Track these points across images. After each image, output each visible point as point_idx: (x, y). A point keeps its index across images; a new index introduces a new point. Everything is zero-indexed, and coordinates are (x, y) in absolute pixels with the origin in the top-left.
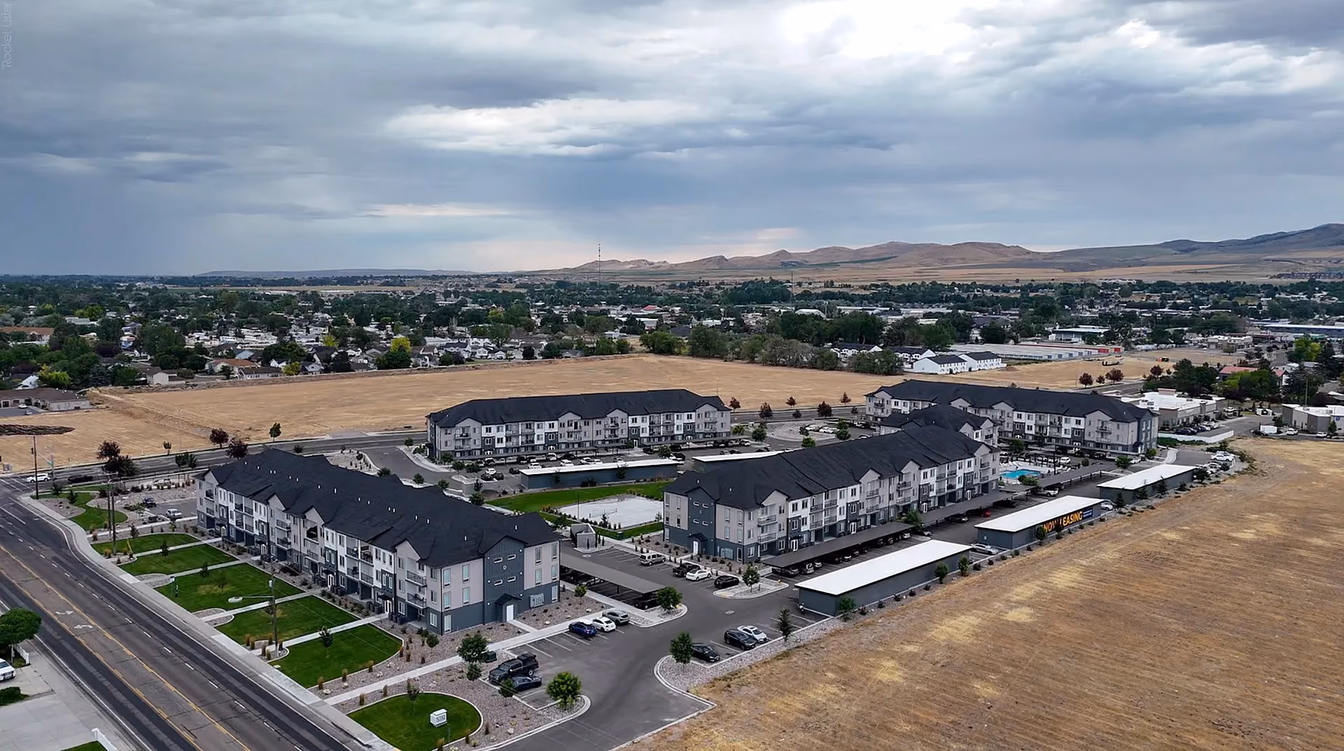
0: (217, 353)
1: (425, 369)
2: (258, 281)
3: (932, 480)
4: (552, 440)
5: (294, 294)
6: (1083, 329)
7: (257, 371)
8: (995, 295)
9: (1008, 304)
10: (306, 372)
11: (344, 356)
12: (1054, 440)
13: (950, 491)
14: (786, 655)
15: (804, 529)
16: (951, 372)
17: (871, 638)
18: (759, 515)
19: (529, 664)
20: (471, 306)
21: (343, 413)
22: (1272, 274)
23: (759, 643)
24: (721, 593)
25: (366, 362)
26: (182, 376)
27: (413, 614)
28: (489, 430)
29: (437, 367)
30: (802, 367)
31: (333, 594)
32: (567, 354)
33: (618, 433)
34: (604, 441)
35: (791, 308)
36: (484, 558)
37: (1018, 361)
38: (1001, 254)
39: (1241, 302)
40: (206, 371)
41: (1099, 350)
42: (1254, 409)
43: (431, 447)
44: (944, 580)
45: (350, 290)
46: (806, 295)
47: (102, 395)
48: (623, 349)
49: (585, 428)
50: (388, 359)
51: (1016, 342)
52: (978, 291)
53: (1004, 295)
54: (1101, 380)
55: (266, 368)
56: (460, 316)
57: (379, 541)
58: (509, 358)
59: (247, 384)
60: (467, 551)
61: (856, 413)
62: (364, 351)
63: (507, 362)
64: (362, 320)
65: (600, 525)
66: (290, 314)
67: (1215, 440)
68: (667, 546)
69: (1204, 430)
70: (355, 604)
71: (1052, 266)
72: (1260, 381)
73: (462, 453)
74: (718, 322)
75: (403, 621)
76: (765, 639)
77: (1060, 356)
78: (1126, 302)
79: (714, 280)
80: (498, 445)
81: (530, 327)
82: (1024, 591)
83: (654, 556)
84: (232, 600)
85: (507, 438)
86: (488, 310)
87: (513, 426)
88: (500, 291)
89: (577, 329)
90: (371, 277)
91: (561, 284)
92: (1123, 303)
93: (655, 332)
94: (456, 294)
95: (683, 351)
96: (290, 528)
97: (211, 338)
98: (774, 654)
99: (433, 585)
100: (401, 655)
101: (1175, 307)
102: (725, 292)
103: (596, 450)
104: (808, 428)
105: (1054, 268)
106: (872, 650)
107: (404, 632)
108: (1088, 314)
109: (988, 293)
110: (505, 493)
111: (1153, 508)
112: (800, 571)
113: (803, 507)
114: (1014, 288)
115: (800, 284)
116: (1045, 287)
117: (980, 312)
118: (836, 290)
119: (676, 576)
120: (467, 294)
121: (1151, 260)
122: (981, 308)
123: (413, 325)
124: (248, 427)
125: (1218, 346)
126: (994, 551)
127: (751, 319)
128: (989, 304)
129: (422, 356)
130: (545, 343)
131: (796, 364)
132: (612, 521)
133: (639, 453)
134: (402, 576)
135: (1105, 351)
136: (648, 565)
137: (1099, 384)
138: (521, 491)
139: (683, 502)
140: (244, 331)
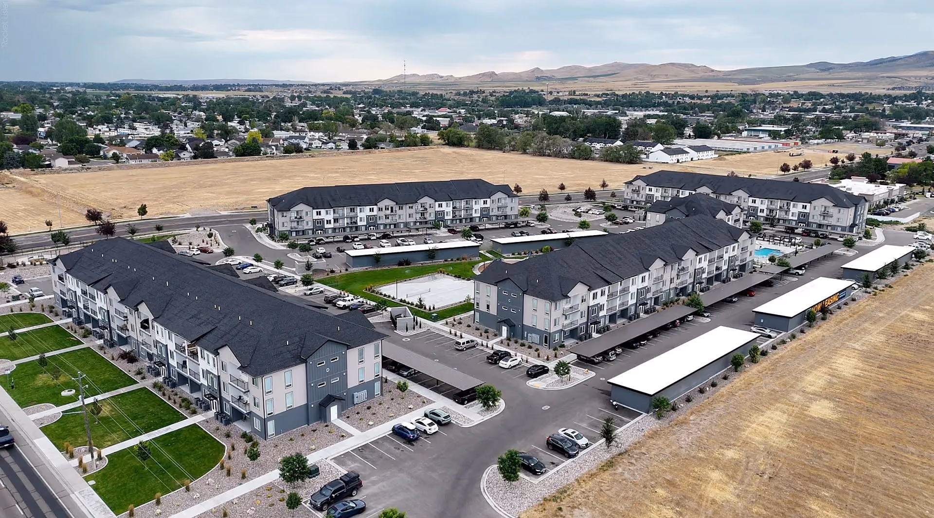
0: (112, 142)
1: (272, 157)
2: (156, 87)
3: (704, 264)
4: (372, 222)
5: (179, 97)
6: (765, 127)
7: (141, 157)
8: (693, 101)
9: (704, 108)
10: (179, 158)
11: (210, 146)
12: (781, 222)
13: (717, 273)
14: (610, 464)
15: (602, 314)
16: (678, 161)
17: (689, 440)
18: (564, 305)
19: (352, 485)
20: (310, 107)
21: (204, 194)
22: (888, 87)
23: (581, 448)
24: (534, 383)
25: (227, 150)
26: (80, 161)
27: (238, 416)
28: (319, 213)
29: (282, 155)
30: (564, 157)
31: (165, 386)
32: (382, 145)
33: (427, 216)
34: (415, 223)
35: (547, 111)
36: (306, 363)
37: (725, 153)
38: (693, 71)
39: (870, 107)
40: (100, 157)
41: (783, 144)
42: (923, 193)
43: (271, 226)
44: (739, 369)
45: (222, 95)
46: (557, 101)
47: (11, 176)
48: (425, 142)
49: (399, 212)
50: (243, 149)
51: (719, 138)
52: (680, 99)
53: (699, 101)
54: (796, 168)
55: (149, 155)
56: (301, 114)
57: (203, 341)
58: (337, 148)
59: (131, 167)
60: (289, 356)
61: (615, 196)
62: (227, 141)
63: (336, 151)
64: (228, 118)
65: (416, 306)
66: (175, 112)
67: (908, 220)
68: (477, 329)
69: (894, 211)
70: (184, 400)
71: (730, 80)
72: (925, 170)
73: (297, 232)
74: (494, 121)
75: (228, 422)
76: (587, 445)
77: (755, 148)
78: (788, 108)
79: (488, 89)
80: (326, 226)
81: (353, 124)
82: (815, 380)
83: (468, 342)
84: (65, 393)
85: (335, 220)
86: (322, 110)
87: (340, 211)
88: (332, 96)
89: (389, 126)
90: (238, 85)
91: (376, 91)
92: (785, 108)
93: (449, 129)
94: (300, 98)
95: (471, 144)
96: (126, 317)
97: (110, 130)
98: (598, 463)
99: (255, 391)
100: (222, 467)
101: (824, 110)
102: (497, 99)
103: (409, 232)
104: (579, 210)
105: (731, 82)
106: (694, 457)
107: (228, 436)
108: (762, 116)
109: (687, 100)
110: (332, 272)
111: (890, 287)
112: (604, 358)
113: (602, 295)
114: (705, 96)
115: (551, 93)
116: (728, 96)
117: (684, 114)
118: (578, 98)
119: (490, 363)
120: (307, 98)
121: (802, 76)
122: (684, 111)
123: (266, 121)
124: (123, 206)
125: (869, 141)
126: (773, 334)
127: (520, 119)
128: (690, 108)
129: (270, 146)
130: (365, 137)
131: (558, 155)
132: (428, 304)
133: (444, 233)
134: (225, 379)
135: (786, 144)
136: (462, 350)
137: (794, 171)
138: (347, 270)
139: (493, 290)
140: (136, 125)
